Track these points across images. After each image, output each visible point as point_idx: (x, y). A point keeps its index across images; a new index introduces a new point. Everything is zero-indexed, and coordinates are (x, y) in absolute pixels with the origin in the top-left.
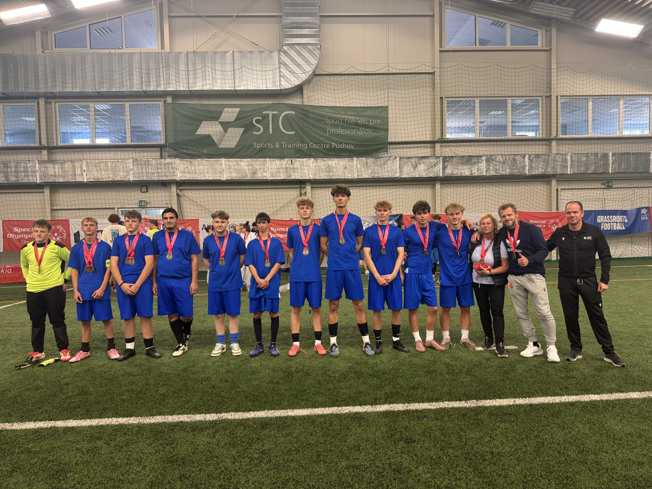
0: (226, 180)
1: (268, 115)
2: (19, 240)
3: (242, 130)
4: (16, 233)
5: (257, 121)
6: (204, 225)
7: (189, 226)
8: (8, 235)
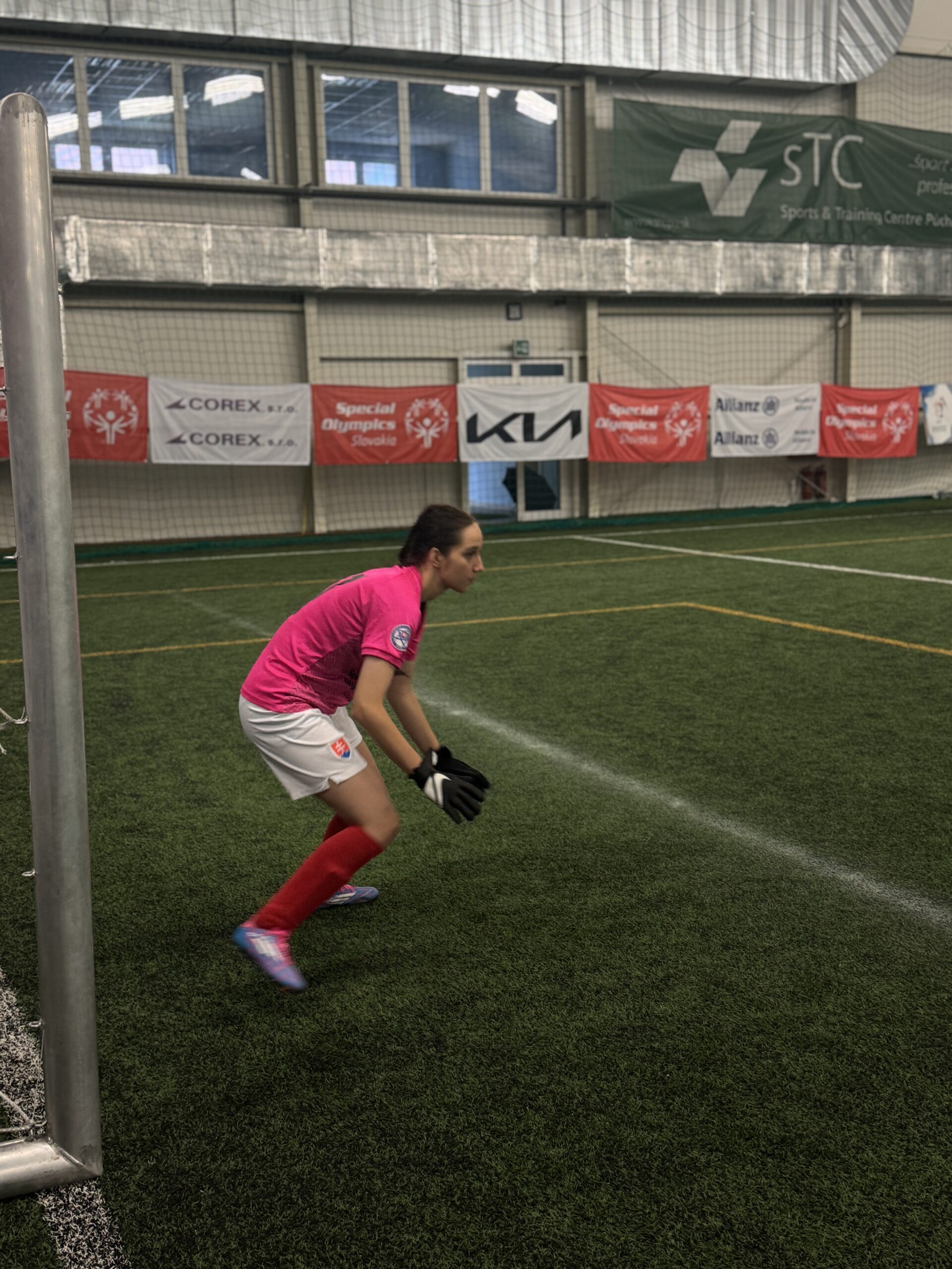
0: (726, 294)
1: (810, 142)
2: (349, 435)
3: (761, 174)
4: (343, 418)
5: (794, 156)
6: (719, 400)
7: (689, 401)
8: (325, 421)
